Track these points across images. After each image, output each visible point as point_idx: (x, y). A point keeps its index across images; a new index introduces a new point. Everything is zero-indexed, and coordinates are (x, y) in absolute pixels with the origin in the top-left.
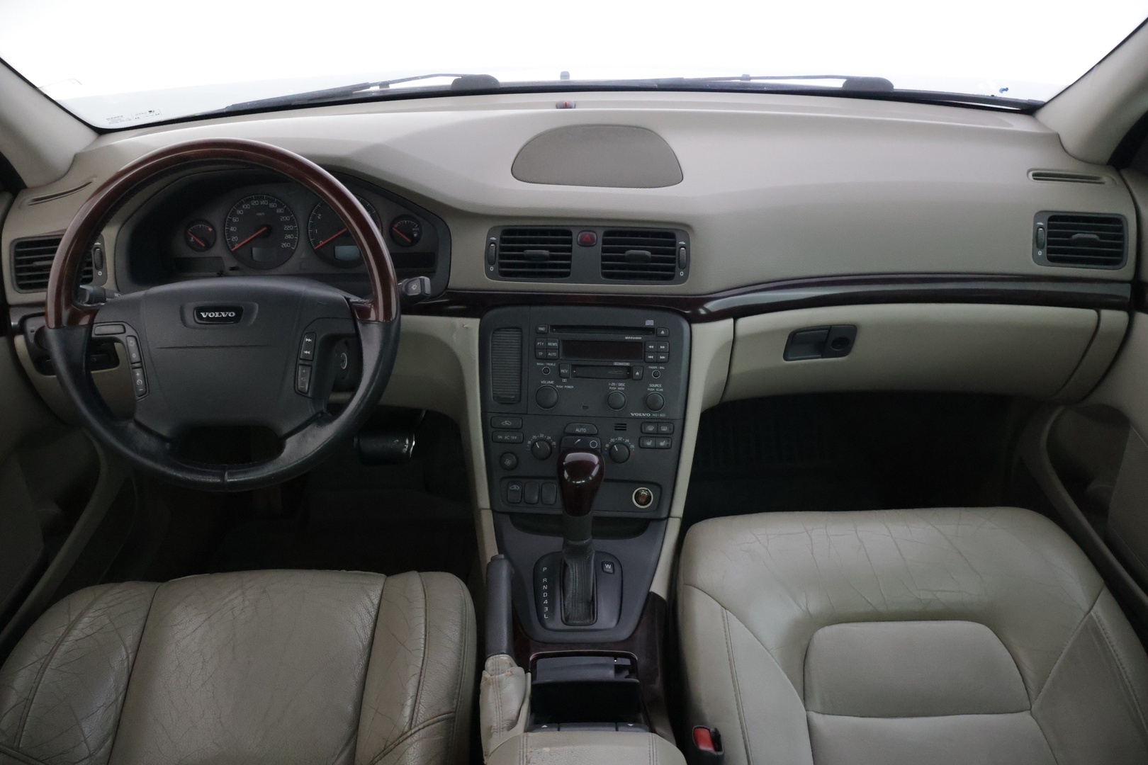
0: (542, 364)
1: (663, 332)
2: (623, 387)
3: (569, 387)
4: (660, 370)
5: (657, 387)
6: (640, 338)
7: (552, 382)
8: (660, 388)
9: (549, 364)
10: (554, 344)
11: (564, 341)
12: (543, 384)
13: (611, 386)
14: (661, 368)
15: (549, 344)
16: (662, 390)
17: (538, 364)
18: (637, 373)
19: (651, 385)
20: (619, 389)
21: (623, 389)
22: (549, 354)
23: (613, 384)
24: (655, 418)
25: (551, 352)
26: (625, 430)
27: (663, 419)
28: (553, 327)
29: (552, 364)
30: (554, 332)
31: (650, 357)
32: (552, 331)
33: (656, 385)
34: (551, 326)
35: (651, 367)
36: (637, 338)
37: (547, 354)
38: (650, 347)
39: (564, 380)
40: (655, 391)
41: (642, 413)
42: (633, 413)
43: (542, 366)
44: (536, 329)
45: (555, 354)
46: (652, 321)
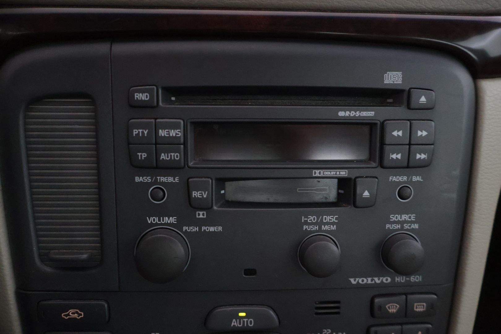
0: (148, 179)
1: (423, 99)
2: (333, 224)
3: (212, 229)
4: (411, 182)
5: (405, 222)
6: (371, 114)
7: (172, 220)
8: (412, 222)
9: (163, 179)
10: (173, 133)
11: (195, 124)
12: (152, 225)
13: (306, 223)
14: (415, 179)
15: (162, 133)
16: (416, 226)
17: (138, 179)
18: (366, 194)
19: (393, 218)
20: (326, 228)
21: (334, 228)
22: (163, 156)
23: (312, 218)
24: (400, 285)
25: (167, 152)
26: (338, 313)
27: (415, 284)
28: (169, 91)
29: (170, 179)
30: (173, 103)
31: (394, 156)
32: (167, 100)
33: (405, 217)
34: (164, 89)
35: (395, 179)
36: (364, 114)
37: (157, 156)
38: (395, 133)
39: (201, 215)
40: (402, 227)
41: (372, 276)
42: (355, 277)
43: (148, 185)
44: (129, 97)
45: (175, 156)
46: (400, 74)
